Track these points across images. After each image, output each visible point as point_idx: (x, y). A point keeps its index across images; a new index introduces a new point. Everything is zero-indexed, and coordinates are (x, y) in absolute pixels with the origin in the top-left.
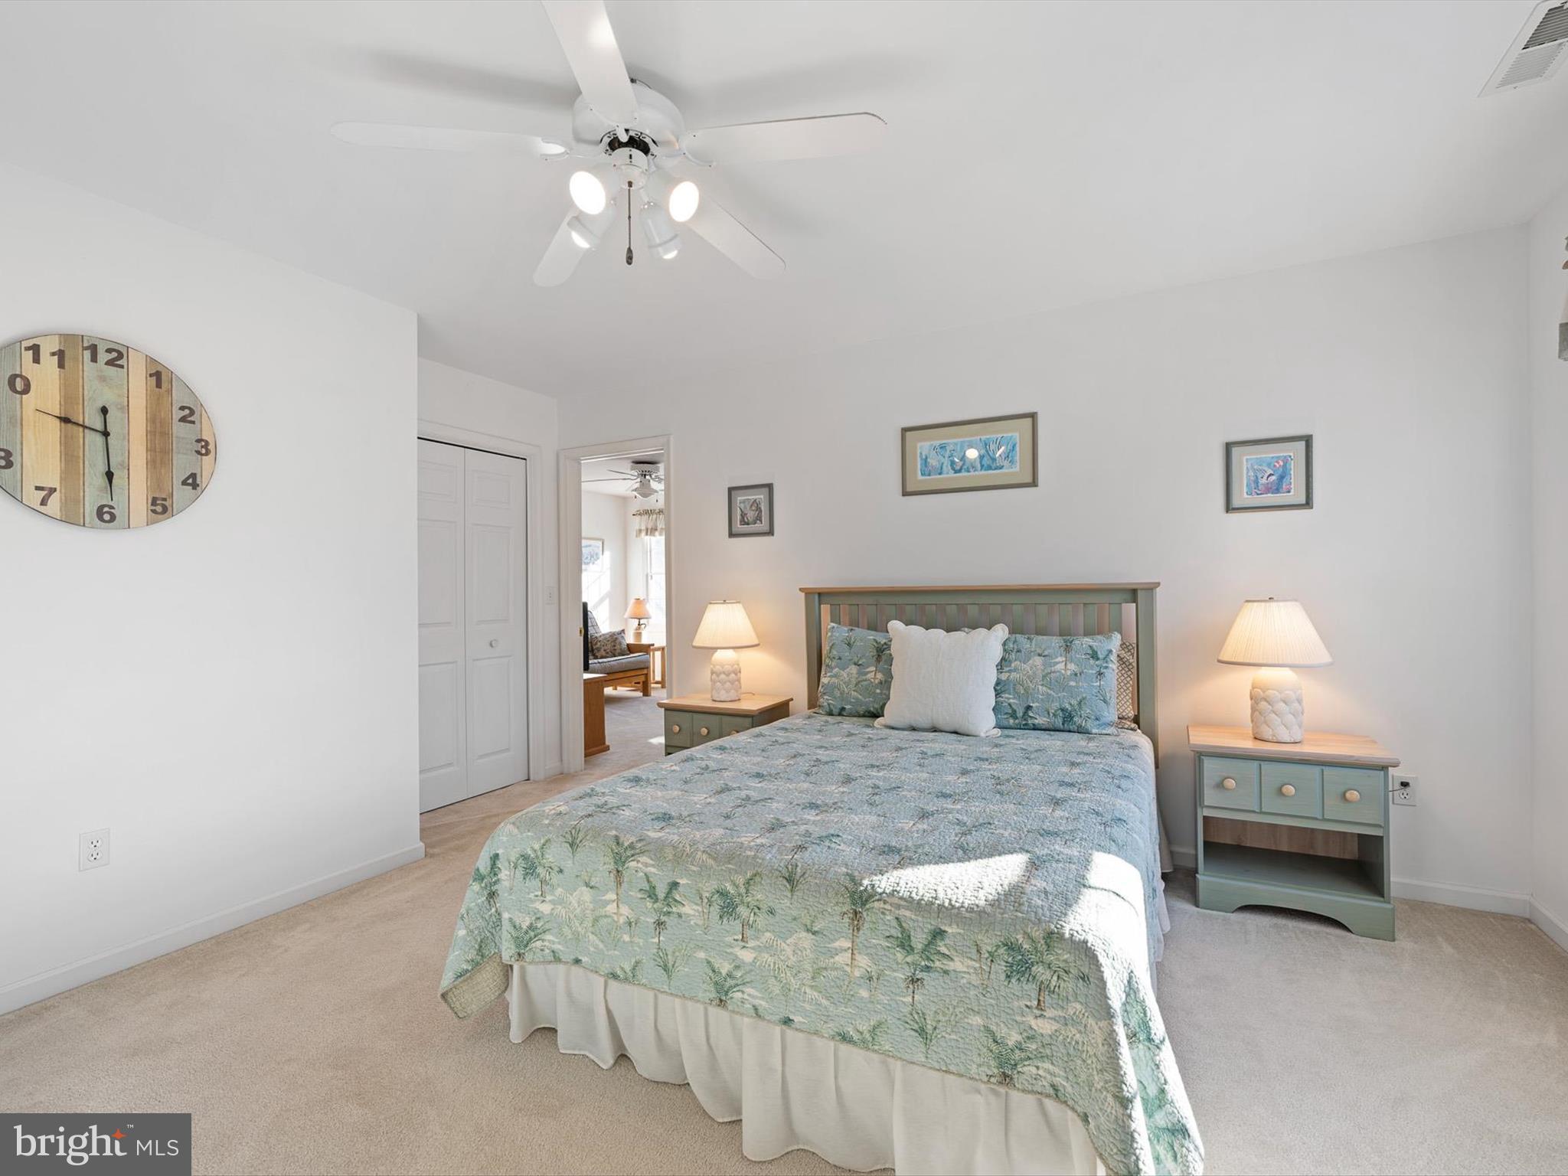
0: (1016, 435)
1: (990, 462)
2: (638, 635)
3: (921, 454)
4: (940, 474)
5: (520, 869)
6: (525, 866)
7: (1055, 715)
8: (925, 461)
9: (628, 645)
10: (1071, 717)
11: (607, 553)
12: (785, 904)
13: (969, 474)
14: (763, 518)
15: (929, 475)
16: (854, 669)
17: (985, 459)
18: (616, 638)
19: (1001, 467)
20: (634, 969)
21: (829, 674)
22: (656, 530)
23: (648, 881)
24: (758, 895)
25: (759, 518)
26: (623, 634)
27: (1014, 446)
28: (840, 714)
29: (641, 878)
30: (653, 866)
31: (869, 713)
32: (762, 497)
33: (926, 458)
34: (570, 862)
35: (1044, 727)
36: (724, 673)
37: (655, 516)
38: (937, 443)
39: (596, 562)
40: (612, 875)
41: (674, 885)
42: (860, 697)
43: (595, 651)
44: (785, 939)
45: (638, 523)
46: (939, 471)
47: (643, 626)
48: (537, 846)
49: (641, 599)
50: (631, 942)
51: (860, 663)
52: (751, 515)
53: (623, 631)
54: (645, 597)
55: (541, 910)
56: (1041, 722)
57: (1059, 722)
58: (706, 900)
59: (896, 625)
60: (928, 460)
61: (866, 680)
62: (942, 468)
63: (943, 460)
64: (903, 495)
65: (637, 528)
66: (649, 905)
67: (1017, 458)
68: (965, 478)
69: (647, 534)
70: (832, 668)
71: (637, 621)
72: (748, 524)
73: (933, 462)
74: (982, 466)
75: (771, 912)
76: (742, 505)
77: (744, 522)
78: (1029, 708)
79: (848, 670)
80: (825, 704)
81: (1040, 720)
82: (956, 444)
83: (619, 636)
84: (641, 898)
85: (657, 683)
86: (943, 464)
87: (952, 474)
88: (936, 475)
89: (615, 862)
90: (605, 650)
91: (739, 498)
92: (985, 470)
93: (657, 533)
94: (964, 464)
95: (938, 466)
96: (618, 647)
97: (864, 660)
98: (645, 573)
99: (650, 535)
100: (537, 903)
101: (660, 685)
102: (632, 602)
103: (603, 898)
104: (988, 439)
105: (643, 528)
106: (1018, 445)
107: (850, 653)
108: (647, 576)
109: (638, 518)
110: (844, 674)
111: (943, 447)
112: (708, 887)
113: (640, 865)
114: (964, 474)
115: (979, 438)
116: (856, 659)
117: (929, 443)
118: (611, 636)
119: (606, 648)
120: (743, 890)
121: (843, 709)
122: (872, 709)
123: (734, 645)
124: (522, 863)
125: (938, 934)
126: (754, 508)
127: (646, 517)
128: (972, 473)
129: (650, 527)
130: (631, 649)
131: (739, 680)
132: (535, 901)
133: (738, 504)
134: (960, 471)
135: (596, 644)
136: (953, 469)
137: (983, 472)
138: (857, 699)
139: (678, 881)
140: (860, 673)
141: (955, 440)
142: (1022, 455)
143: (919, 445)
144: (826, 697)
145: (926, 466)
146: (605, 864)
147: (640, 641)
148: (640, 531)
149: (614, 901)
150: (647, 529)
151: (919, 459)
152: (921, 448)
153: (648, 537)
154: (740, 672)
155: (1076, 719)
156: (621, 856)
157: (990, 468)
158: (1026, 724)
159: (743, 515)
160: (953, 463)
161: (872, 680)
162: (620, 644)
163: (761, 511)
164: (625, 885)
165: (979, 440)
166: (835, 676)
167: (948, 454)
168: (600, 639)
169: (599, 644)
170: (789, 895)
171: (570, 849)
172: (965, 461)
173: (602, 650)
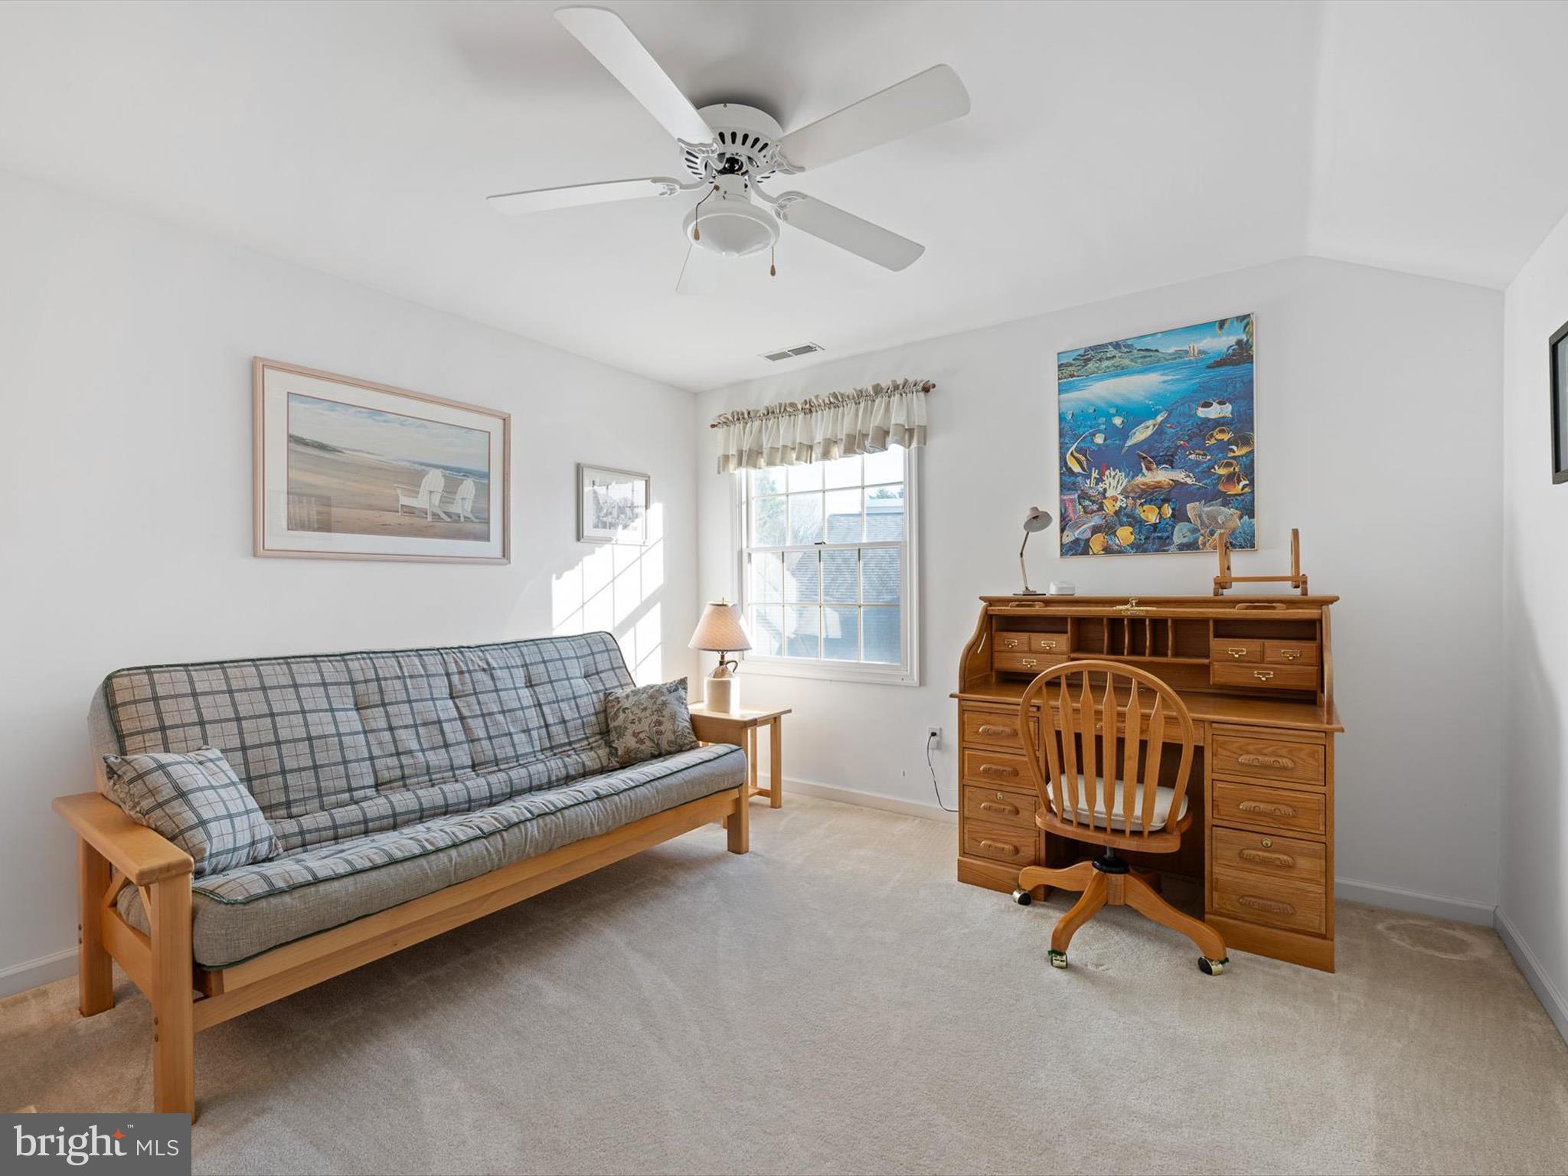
2: (721, 691)
9: (694, 720)
11: (657, 509)
18: (664, 703)
22: (762, 453)
26: (681, 692)
37: (757, 423)
39: (633, 525)
43: (613, 735)
45: (721, 442)
47: (731, 666)
49: (730, 605)
53: (683, 682)
54: (736, 601)
65: (720, 453)
69: (740, 464)
71: (717, 656)
83: (671, 698)
85: (762, 793)
90: (635, 735)
93: (762, 461)
96: (667, 726)
98: (738, 549)
99: (748, 464)
101: (767, 801)
102: (707, 610)
105: (733, 451)
108: (741, 553)
109: (720, 432)
118: (651, 697)
119: (637, 727)
127: (740, 426)
129: (746, 448)
130: (701, 730)
135: (616, 715)
147: (726, 711)
148: (726, 458)
150: (740, 453)
153: (743, 471)
162: (673, 717)
168: (627, 704)
169: (622, 716)
173: (629, 732)
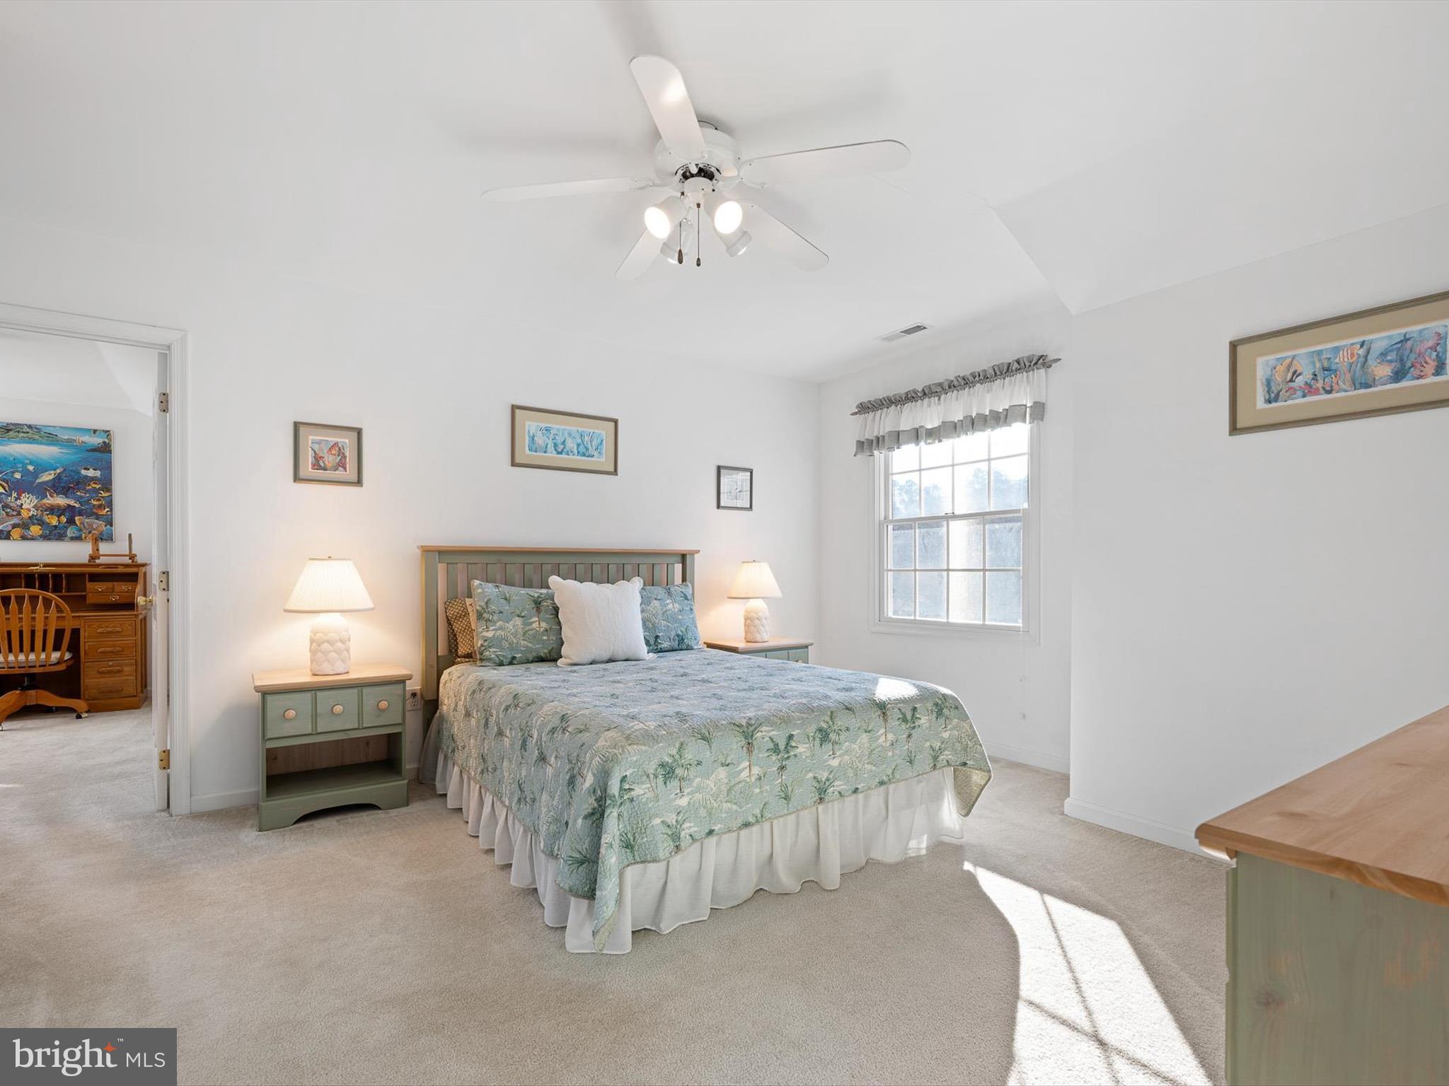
0: (603, 433)
1: (584, 450)
3: (529, 431)
4: (545, 452)
5: (660, 777)
6: (664, 773)
7: (674, 640)
8: (533, 438)
10: (683, 639)
12: (853, 722)
13: (567, 456)
14: (348, 466)
15: (536, 451)
16: (518, 621)
17: (581, 447)
19: (593, 456)
20: (762, 811)
21: (491, 628)
23: (773, 742)
24: (839, 723)
25: (342, 465)
27: (602, 441)
28: (511, 663)
29: (767, 741)
30: (772, 730)
31: (538, 658)
32: (347, 441)
33: (534, 436)
34: (708, 753)
35: (666, 649)
36: (328, 642)
38: (544, 425)
40: (744, 748)
41: (791, 737)
42: (530, 645)
44: (854, 743)
46: (544, 450)
48: (674, 752)
50: (761, 791)
51: (523, 614)
52: (330, 460)
55: (681, 804)
56: (666, 646)
57: (675, 644)
58: (811, 738)
59: (554, 580)
60: (535, 438)
61: (531, 630)
62: (546, 447)
63: (547, 441)
64: (512, 465)
66: (774, 758)
67: (604, 451)
68: (563, 460)
70: (495, 622)
72: (325, 469)
73: (540, 440)
74: (578, 452)
75: (848, 729)
76: (316, 447)
77: (317, 465)
78: (657, 637)
79: (512, 622)
80: (493, 656)
81: (665, 645)
82: (558, 430)
84: (768, 756)
86: (547, 444)
87: (554, 454)
88: (541, 452)
89: (745, 738)
91: (311, 437)
92: (581, 456)
94: (564, 448)
95: (544, 446)
97: (525, 612)
100: (677, 800)
103: (737, 769)
104: (583, 431)
106: (604, 441)
107: (510, 606)
110: (510, 626)
111: (548, 430)
112: (811, 730)
113: (764, 733)
114: (564, 456)
115: (577, 429)
116: (518, 612)
117: (535, 424)
120: (831, 723)
121: (514, 658)
122: (542, 654)
123: (341, 608)
124: (661, 771)
125: (915, 709)
126: (334, 452)
128: (570, 457)
131: (348, 650)
132: (676, 799)
133: (310, 445)
134: (561, 453)
136: (556, 450)
137: (579, 457)
138: (527, 647)
139: (792, 733)
140: (525, 624)
141: (558, 427)
142: (608, 446)
143: (527, 423)
144: (492, 650)
145: (533, 443)
146: (738, 743)
149: (747, 768)
151: (527, 436)
152: (529, 426)
154: (349, 640)
155: (685, 641)
156: (747, 732)
157: (584, 455)
158: (657, 649)
159: (317, 458)
160: (555, 445)
161: (538, 629)
163: (345, 457)
164: (755, 752)
165: (576, 431)
166: (501, 628)
167: (551, 436)
170: (853, 716)
171: (705, 742)
172: (565, 446)
